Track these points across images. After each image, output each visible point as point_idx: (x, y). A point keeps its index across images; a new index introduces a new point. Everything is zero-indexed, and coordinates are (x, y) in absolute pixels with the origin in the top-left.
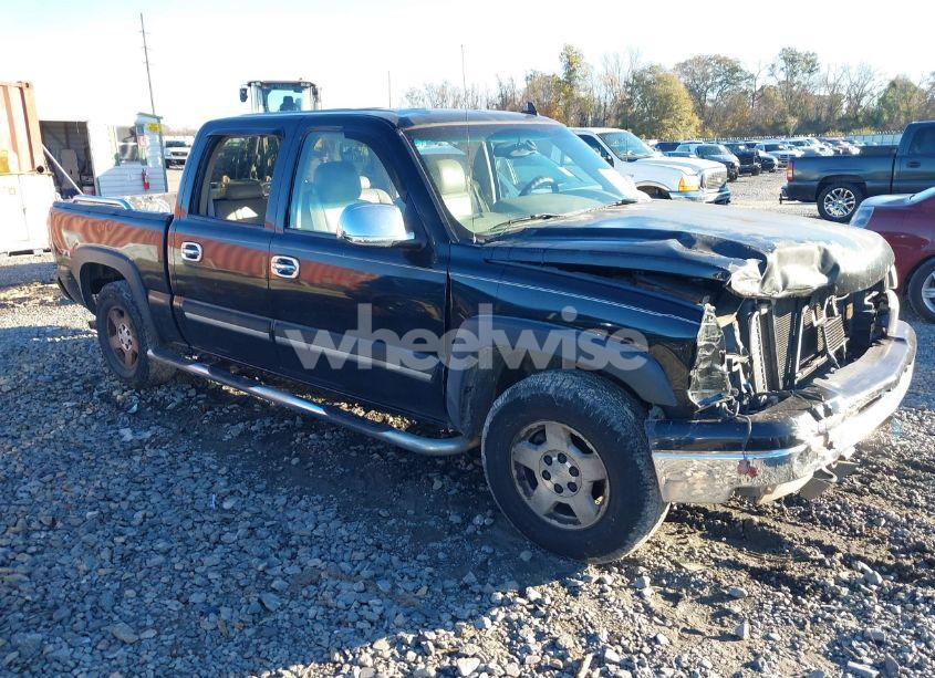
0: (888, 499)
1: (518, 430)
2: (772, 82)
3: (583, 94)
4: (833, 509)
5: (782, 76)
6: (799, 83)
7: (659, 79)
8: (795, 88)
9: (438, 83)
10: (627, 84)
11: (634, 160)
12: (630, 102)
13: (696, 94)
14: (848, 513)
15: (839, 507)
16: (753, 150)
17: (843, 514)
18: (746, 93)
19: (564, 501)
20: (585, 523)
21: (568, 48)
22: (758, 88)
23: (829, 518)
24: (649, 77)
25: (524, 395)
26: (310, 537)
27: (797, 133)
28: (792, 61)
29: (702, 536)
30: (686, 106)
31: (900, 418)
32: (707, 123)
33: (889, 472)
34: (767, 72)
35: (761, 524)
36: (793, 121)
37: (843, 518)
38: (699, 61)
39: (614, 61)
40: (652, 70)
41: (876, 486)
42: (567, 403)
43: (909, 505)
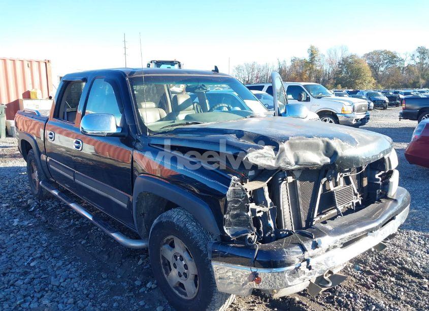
0: (384, 293)
1: (162, 239)
2: (412, 63)
3: (318, 68)
4: (348, 296)
5: (418, 60)
6: (426, 63)
7: (356, 61)
8: (424, 66)
9: (251, 63)
10: (340, 64)
11: (320, 98)
12: (341, 72)
13: (374, 68)
14: (355, 300)
15: (351, 295)
16: (397, 95)
17: (353, 300)
18: (399, 68)
19: (182, 282)
20: (190, 297)
21: (312, 47)
22: (406, 66)
23: (343, 302)
24: (350, 60)
25: (164, 220)
26: (58, 287)
27: (424, 87)
28: (423, 53)
29: (266, 305)
30: (369, 74)
31: (414, 242)
32: (379, 82)
33: (393, 275)
34: (410, 58)
35: (299, 302)
36: (422, 82)
37: (351, 303)
38: (375, 53)
39: (334, 53)
40: (352, 57)
41: (380, 284)
42: (181, 229)
43: (395, 298)
